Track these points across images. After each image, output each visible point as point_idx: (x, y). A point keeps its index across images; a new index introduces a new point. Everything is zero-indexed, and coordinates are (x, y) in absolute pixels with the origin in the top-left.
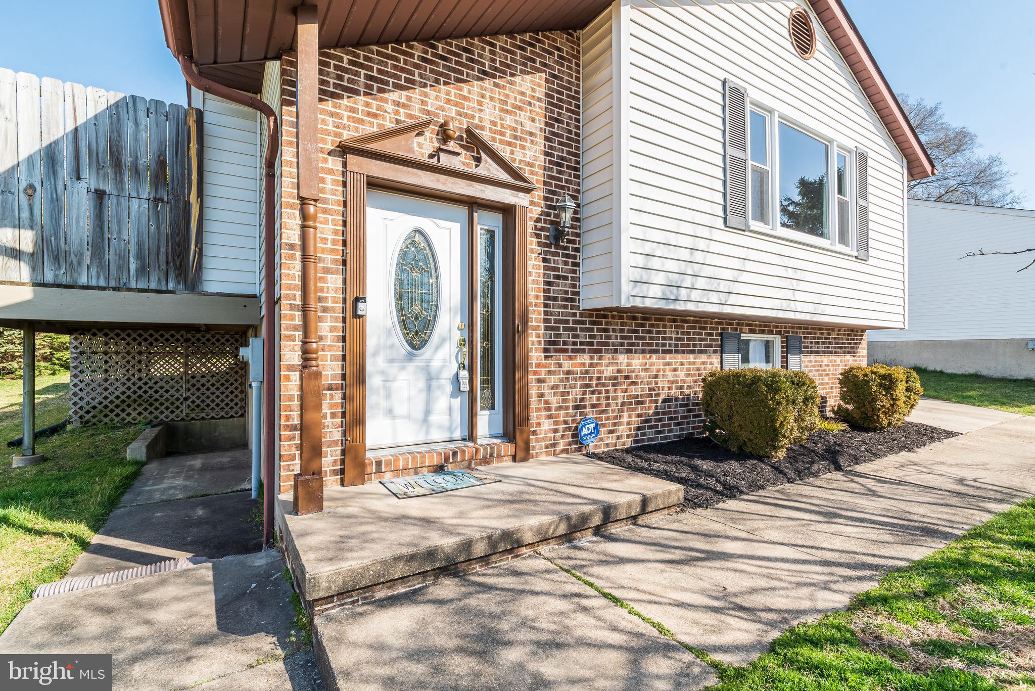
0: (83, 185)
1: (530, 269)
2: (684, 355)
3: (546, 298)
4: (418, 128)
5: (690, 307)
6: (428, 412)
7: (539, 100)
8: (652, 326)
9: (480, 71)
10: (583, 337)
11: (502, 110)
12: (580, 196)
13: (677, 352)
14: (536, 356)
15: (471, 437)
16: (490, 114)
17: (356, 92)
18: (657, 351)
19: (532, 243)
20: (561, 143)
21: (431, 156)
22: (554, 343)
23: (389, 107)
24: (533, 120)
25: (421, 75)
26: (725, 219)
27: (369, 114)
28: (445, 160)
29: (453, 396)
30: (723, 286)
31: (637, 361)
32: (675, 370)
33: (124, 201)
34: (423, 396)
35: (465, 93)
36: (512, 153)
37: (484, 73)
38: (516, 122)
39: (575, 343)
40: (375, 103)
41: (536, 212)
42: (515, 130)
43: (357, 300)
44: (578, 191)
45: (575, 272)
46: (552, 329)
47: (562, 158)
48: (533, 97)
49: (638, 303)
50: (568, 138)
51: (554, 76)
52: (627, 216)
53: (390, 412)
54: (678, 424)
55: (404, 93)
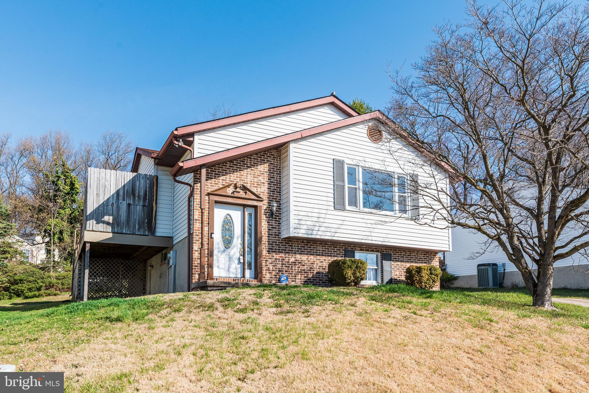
0: (125, 202)
1: (263, 225)
2: (326, 257)
3: (268, 234)
4: (228, 186)
5: (318, 237)
6: (229, 268)
7: (266, 172)
8: (311, 245)
9: (246, 167)
10: (282, 247)
11: (253, 177)
12: (281, 201)
13: (322, 255)
14: (265, 252)
15: (244, 276)
16: (250, 179)
17: (212, 178)
18: (313, 255)
19: (264, 217)
20: (274, 185)
21: (232, 193)
22: (271, 249)
23: (221, 181)
24: (264, 179)
25: (229, 171)
26: (334, 207)
27: (215, 184)
28: (236, 194)
29: (238, 264)
30: (333, 230)
31: (304, 258)
32: (322, 262)
33: (135, 206)
34: (228, 263)
35: (242, 174)
36: (257, 189)
37: (248, 167)
38: (258, 180)
39: (279, 250)
40: (217, 180)
41: (265, 207)
42: (258, 182)
43: (212, 234)
44: (280, 200)
45: (279, 226)
46: (271, 244)
47: (275, 189)
48: (264, 172)
49: (296, 235)
50: (276, 183)
51: (272, 164)
52: (292, 208)
53: (218, 267)
54: (324, 282)
55: (224, 177)
